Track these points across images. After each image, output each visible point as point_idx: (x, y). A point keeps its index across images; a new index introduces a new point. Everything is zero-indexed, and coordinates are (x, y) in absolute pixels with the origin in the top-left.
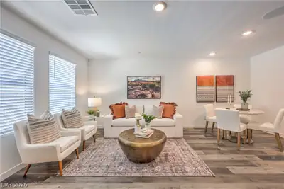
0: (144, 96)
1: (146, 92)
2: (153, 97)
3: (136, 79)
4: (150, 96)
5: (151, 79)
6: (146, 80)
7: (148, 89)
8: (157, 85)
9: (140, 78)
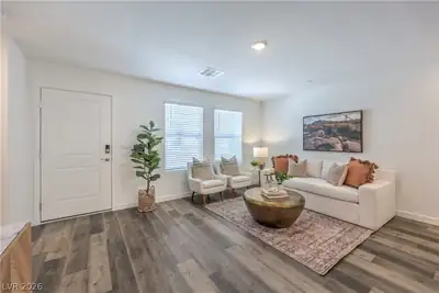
0: (328, 148)
1: (332, 140)
2: (345, 149)
3: (317, 120)
4: (339, 147)
5: (342, 118)
6: (333, 120)
7: (335, 136)
8: (353, 127)
9: (322, 118)
